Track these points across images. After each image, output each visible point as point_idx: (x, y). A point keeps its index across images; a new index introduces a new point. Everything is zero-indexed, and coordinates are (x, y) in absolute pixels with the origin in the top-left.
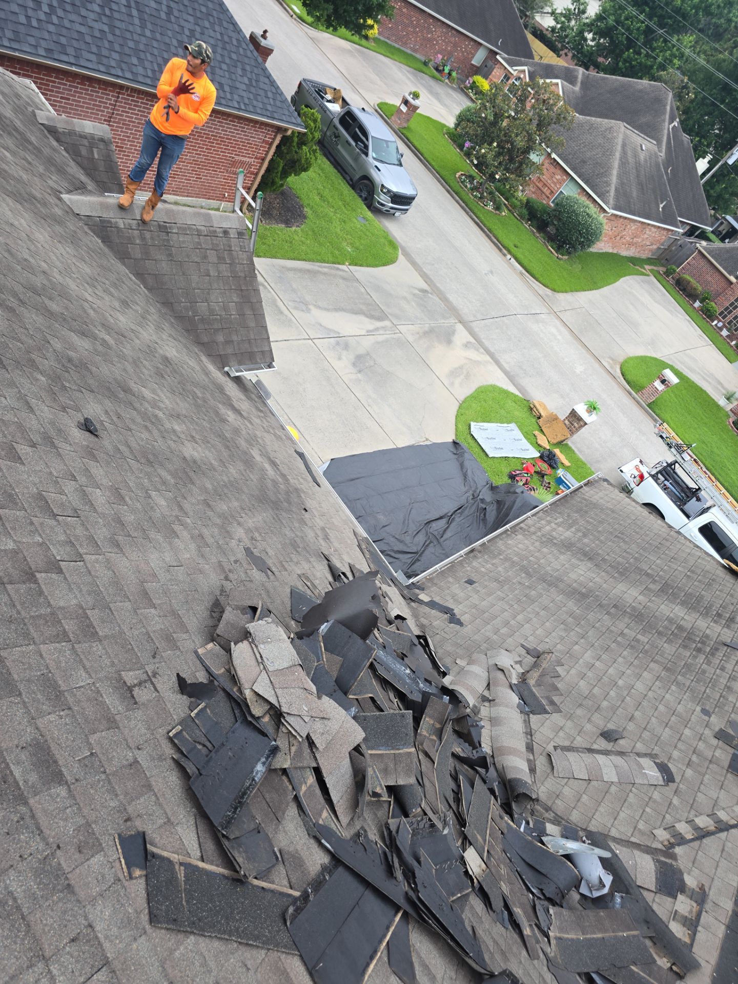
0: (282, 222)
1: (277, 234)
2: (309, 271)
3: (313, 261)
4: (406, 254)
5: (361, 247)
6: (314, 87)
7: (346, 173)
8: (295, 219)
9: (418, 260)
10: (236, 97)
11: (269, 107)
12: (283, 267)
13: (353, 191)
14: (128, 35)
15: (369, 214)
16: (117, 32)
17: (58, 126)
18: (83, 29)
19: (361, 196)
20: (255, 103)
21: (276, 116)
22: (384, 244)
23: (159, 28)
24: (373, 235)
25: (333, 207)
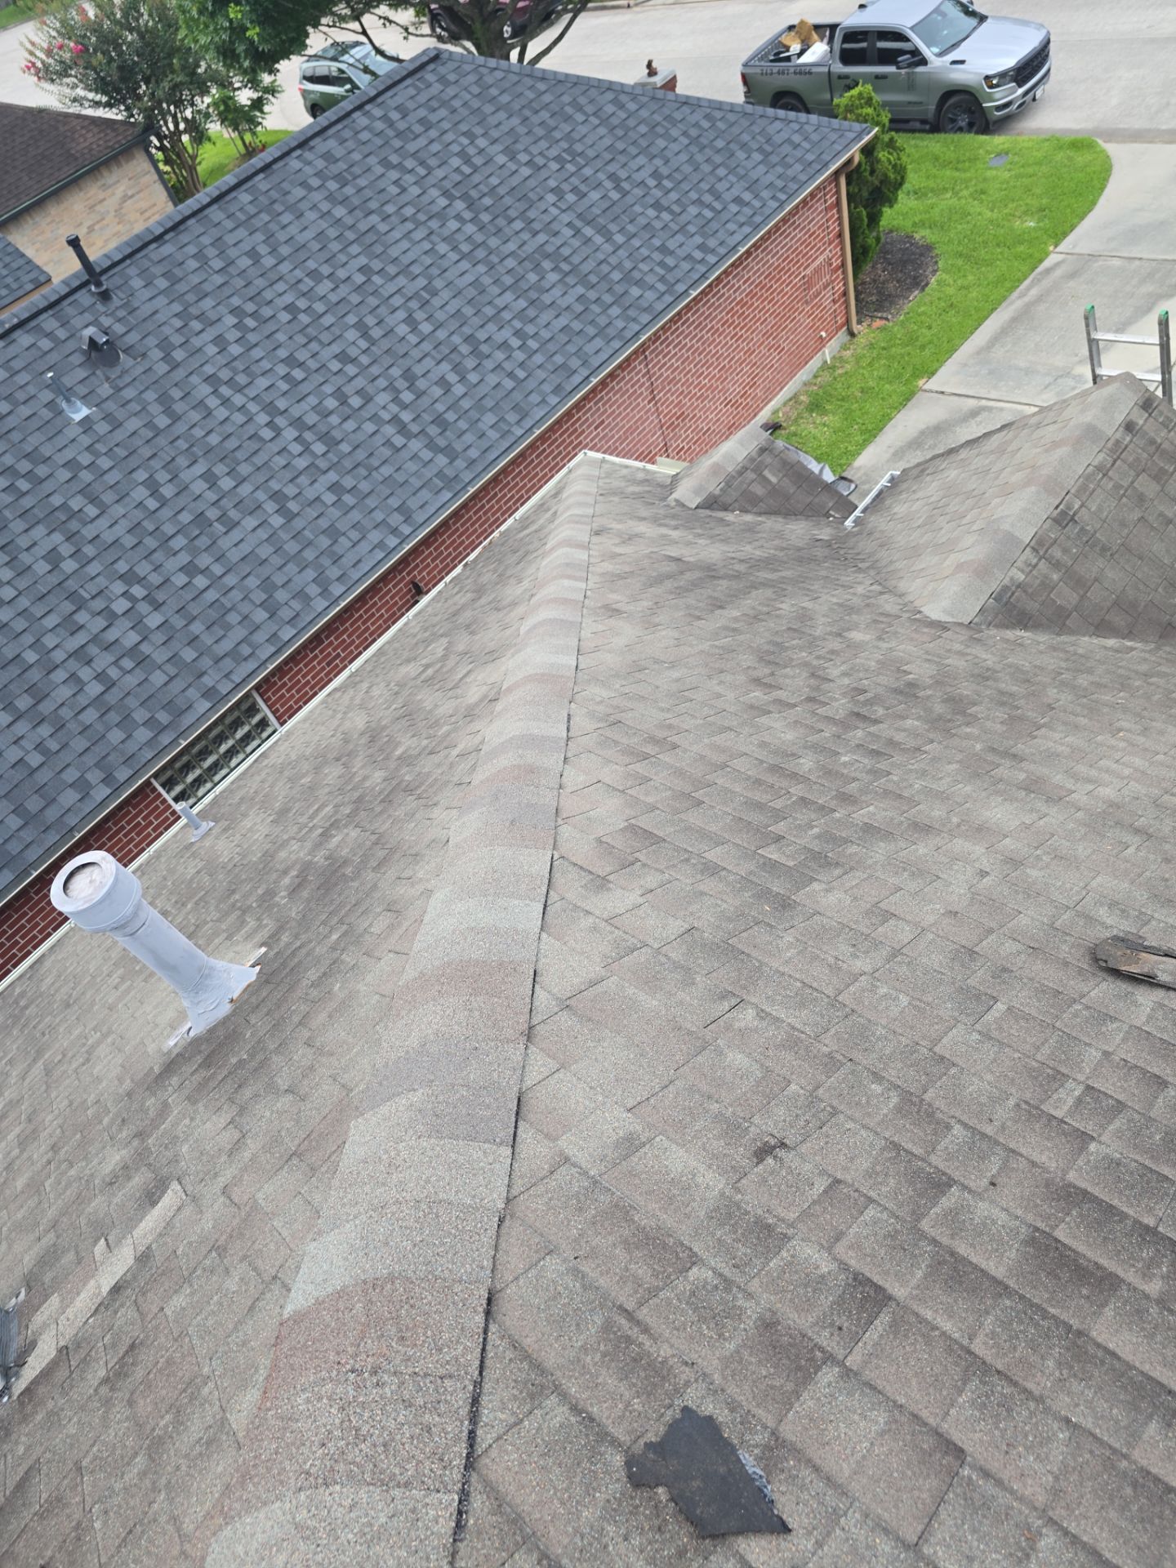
0: (910, 290)
1: (924, 313)
2: (1015, 320)
3: (1005, 298)
4: (1113, 135)
5: (1044, 201)
6: (761, 59)
7: (907, 121)
8: (920, 266)
9: (1137, 124)
10: (765, 194)
11: (810, 157)
12: (978, 353)
13: (942, 136)
14: (605, 268)
15: (998, 141)
16: (593, 279)
17: (711, 489)
18: (562, 321)
19: (961, 129)
20: (790, 172)
21: (826, 157)
22: (1070, 159)
23: (623, 216)
24: (1039, 163)
25: (945, 190)
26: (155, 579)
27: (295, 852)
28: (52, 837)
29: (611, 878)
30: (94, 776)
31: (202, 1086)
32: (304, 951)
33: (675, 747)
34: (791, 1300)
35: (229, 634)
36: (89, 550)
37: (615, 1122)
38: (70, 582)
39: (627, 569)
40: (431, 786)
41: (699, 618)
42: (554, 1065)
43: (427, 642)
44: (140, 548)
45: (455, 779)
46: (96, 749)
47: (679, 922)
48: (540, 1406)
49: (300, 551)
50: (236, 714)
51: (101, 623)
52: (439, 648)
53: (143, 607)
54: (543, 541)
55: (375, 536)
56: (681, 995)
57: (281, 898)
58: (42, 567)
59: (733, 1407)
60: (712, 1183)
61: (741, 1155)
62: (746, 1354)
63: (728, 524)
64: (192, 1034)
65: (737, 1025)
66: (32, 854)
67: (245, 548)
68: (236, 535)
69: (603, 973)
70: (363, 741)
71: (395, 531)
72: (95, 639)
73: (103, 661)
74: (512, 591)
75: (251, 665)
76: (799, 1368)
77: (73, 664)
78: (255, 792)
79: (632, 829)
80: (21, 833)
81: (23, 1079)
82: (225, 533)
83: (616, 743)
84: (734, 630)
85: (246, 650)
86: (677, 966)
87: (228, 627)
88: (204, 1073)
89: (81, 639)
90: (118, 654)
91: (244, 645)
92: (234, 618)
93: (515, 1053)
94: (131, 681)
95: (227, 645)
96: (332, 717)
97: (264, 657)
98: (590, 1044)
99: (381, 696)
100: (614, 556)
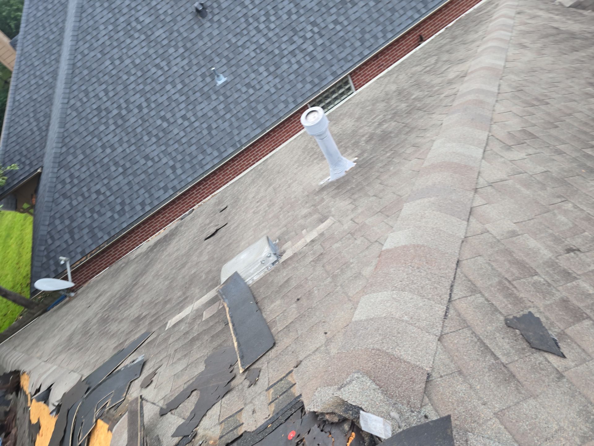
26: (323, 25)
27: (367, 130)
28: (274, 119)
29: (513, 147)
30: (290, 100)
31: (336, 194)
32: (374, 159)
33: (547, 103)
34: (575, 297)
35: (345, 50)
36: (302, 11)
37: (509, 225)
38: (293, 24)
39: (532, 30)
40: (431, 107)
41: (565, 54)
42: (484, 202)
43: (426, 59)
44: (319, 12)
45: (444, 105)
46: (292, 89)
47: (542, 168)
48: (474, 295)
49: (378, 18)
50: (341, 84)
51: (301, 41)
52: (433, 60)
53: (317, 36)
54: (490, 16)
55: (410, 13)
56: (540, 192)
57: (362, 143)
58: (285, 17)
59: (547, 319)
60: (547, 254)
61: (560, 249)
62: (554, 306)
63: (584, 16)
64: (330, 180)
65: (563, 208)
66: (268, 124)
67: (358, 15)
68: (355, 9)
69: (507, 178)
70: (395, 94)
71: (418, 11)
72: (298, 47)
73: (300, 56)
74: (472, 36)
75: (350, 64)
76: (576, 317)
77: (290, 56)
78: (347, 112)
79: (524, 131)
80: (266, 116)
81: (266, 191)
82: (351, 8)
83: (520, 98)
84: (582, 61)
85: (350, 58)
86: (539, 182)
87: (345, 48)
88: (336, 191)
89: (294, 47)
90: (306, 54)
91: (349, 56)
92: (348, 44)
93: (471, 195)
94: (308, 65)
95: (343, 55)
96: (380, 87)
97: (356, 61)
98: (499, 199)
99: (403, 78)
100: (526, 24)
